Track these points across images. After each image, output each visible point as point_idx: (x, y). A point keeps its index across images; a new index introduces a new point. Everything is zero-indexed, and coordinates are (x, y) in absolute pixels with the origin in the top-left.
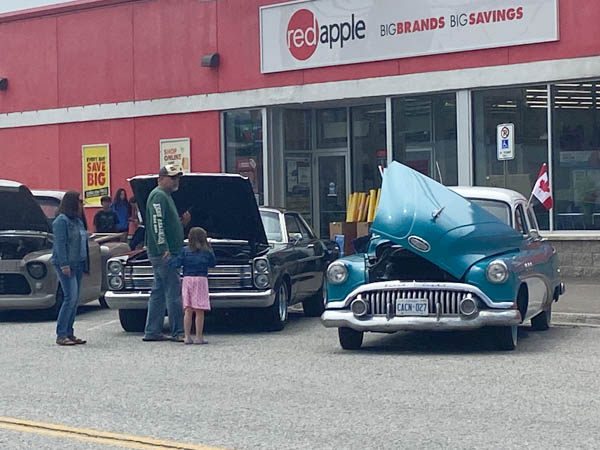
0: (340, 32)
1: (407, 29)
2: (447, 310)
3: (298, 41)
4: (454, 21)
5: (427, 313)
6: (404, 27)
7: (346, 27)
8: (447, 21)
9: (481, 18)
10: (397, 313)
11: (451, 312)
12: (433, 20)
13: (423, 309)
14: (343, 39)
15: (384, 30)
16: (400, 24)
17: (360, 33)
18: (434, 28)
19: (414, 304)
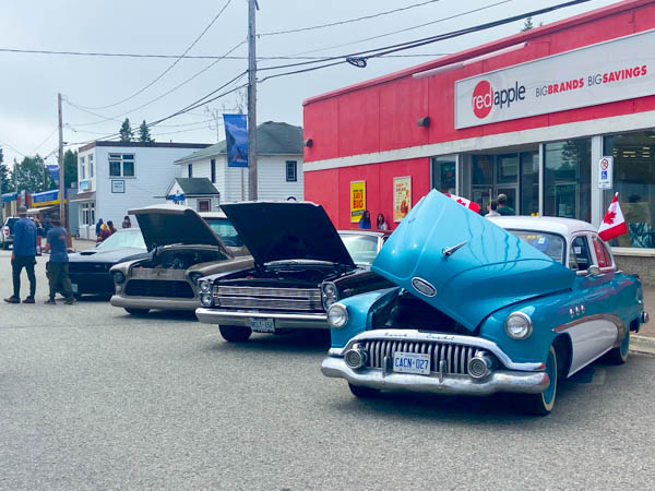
0: (508, 96)
1: (556, 90)
2: (454, 369)
3: (480, 105)
4: (591, 81)
5: (428, 371)
6: (553, 89)
7: (512, 92)
8: (586, 82)
9: (612, 77)
10: (395, 368)
11: (459, 372)
12: (576, 81)
13: (424, 366)
14: (510, 101)
15: (539, 93)
16: (550, 86)
17: (522, 95)
18: (575, 87)
19: (414, 360)
